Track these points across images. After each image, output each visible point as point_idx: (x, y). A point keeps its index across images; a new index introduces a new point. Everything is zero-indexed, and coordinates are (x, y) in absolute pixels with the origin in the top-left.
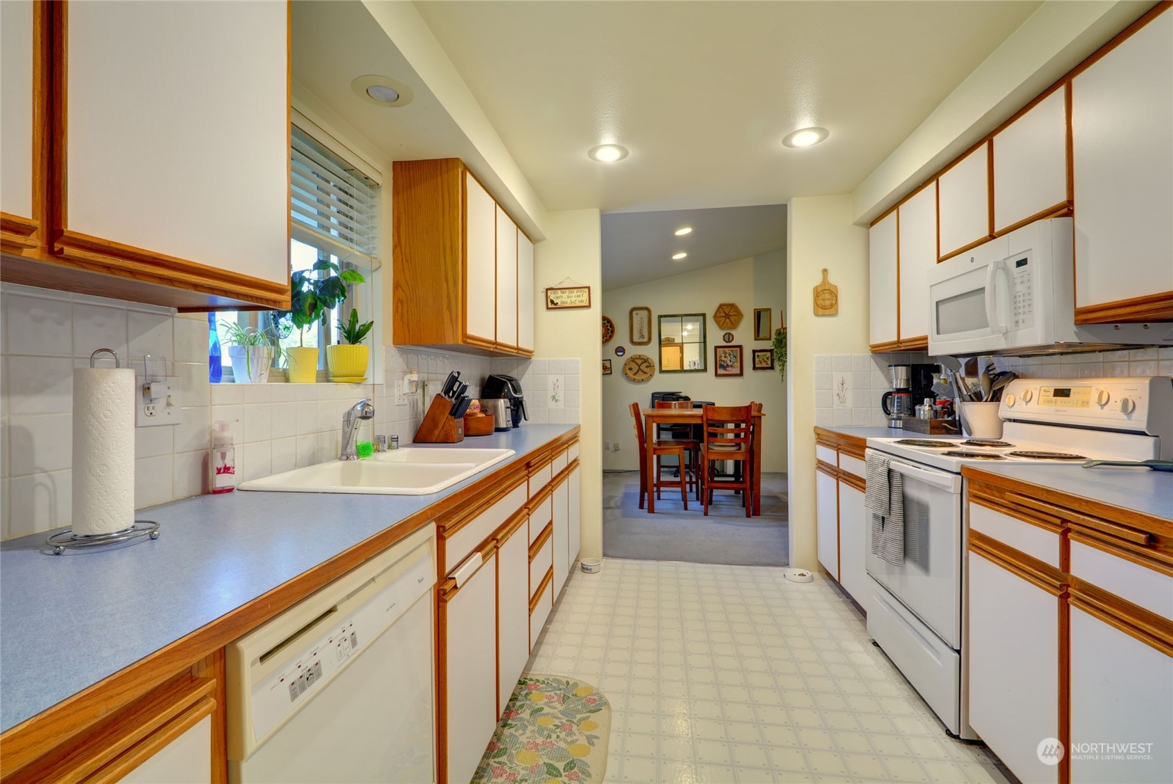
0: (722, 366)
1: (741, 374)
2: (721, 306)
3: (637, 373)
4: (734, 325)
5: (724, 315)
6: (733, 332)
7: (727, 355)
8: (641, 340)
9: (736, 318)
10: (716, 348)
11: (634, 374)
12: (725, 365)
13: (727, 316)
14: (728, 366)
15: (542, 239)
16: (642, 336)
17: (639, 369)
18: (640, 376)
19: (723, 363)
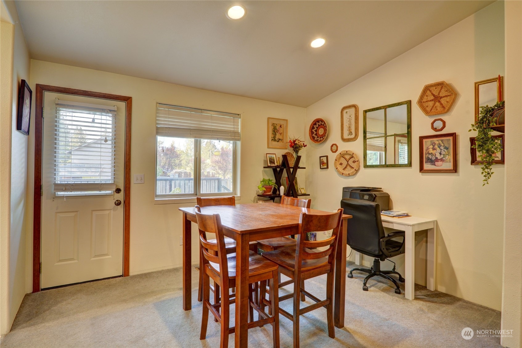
0: (430, 161)
1: (455, 169)
2: (427, 89)
3: (345, 168)
4: (447, 110)
5: (432, 98)
6: (444, 118)
7: (436, 147)
8: (350, 137)
9: (448, 99)
10: (422, 139)
11: (344, 169)
12: (434, 158)
13: (437, 99)
14: (437, 160)
16: (351, 133)
17: (348, 164)
18: (349, 171)
19: (430, 156)
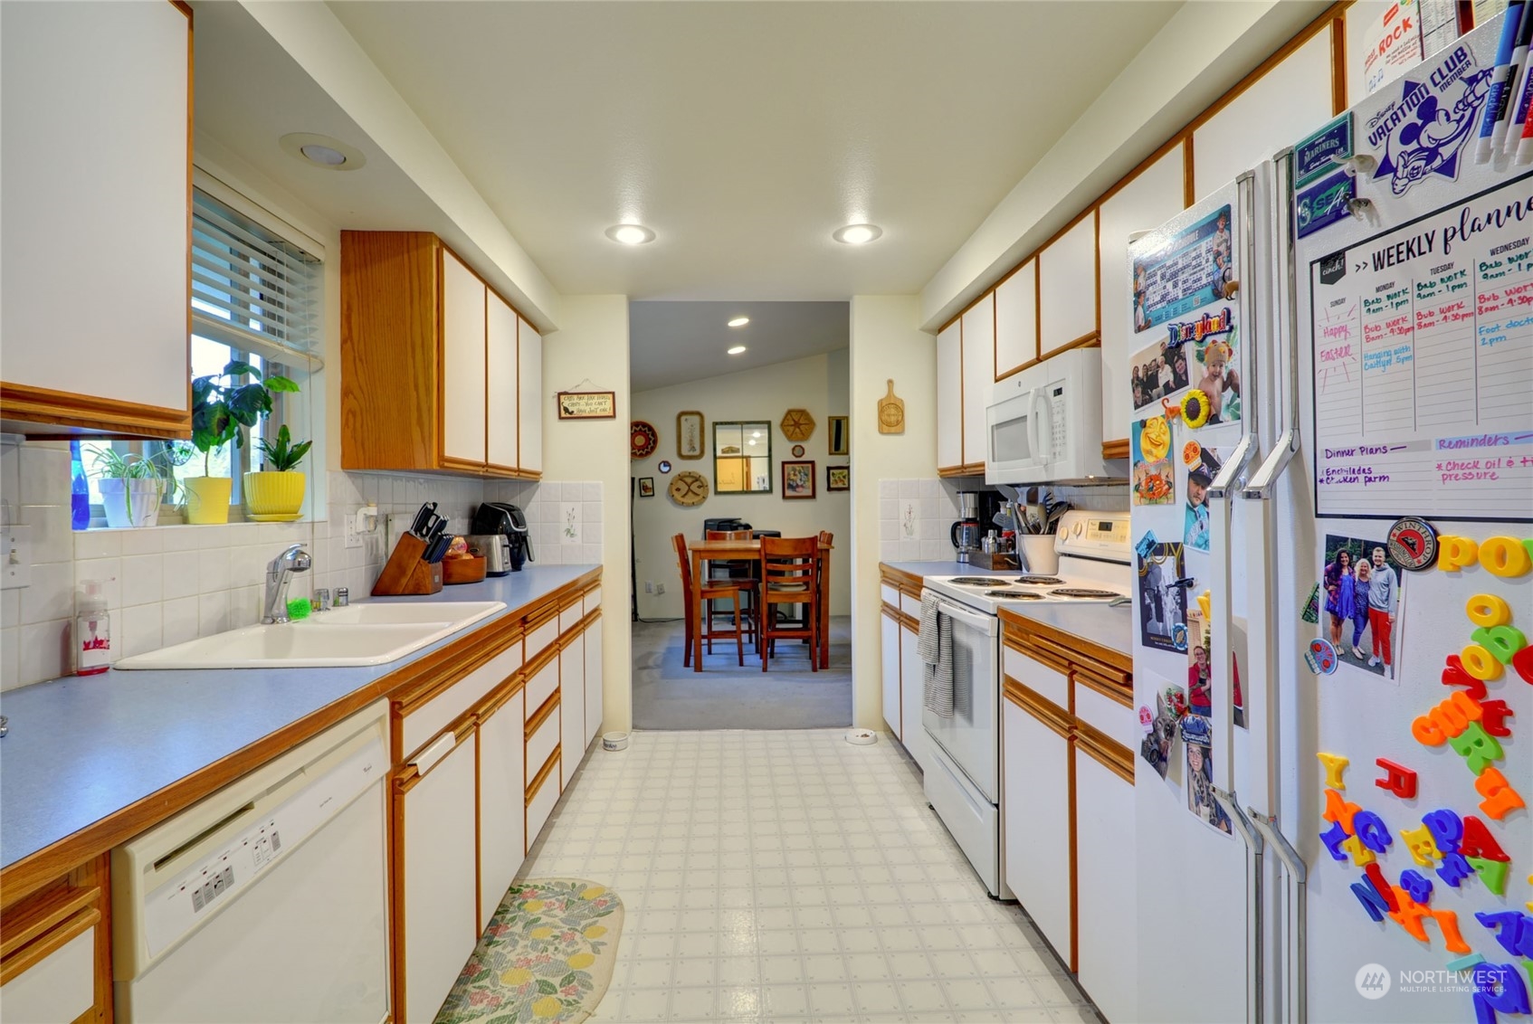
0: (790, 487)
1: (813, 496)
2: (790, 412)
3: (686, 494)
4: (805, 437)
5: (793, 423)
6: (803, 444)
7: (797, 473)
8: (691, 453)
9: (806, 427)
10: (784, 463)
11: (683, 496)
12: (795, 485)
13: (797, 424)
14: (797, 486)
15: (553, 330)
16: (693, 448)
17: (689, 490)
18: (690, 499)
19: (791, 483)
